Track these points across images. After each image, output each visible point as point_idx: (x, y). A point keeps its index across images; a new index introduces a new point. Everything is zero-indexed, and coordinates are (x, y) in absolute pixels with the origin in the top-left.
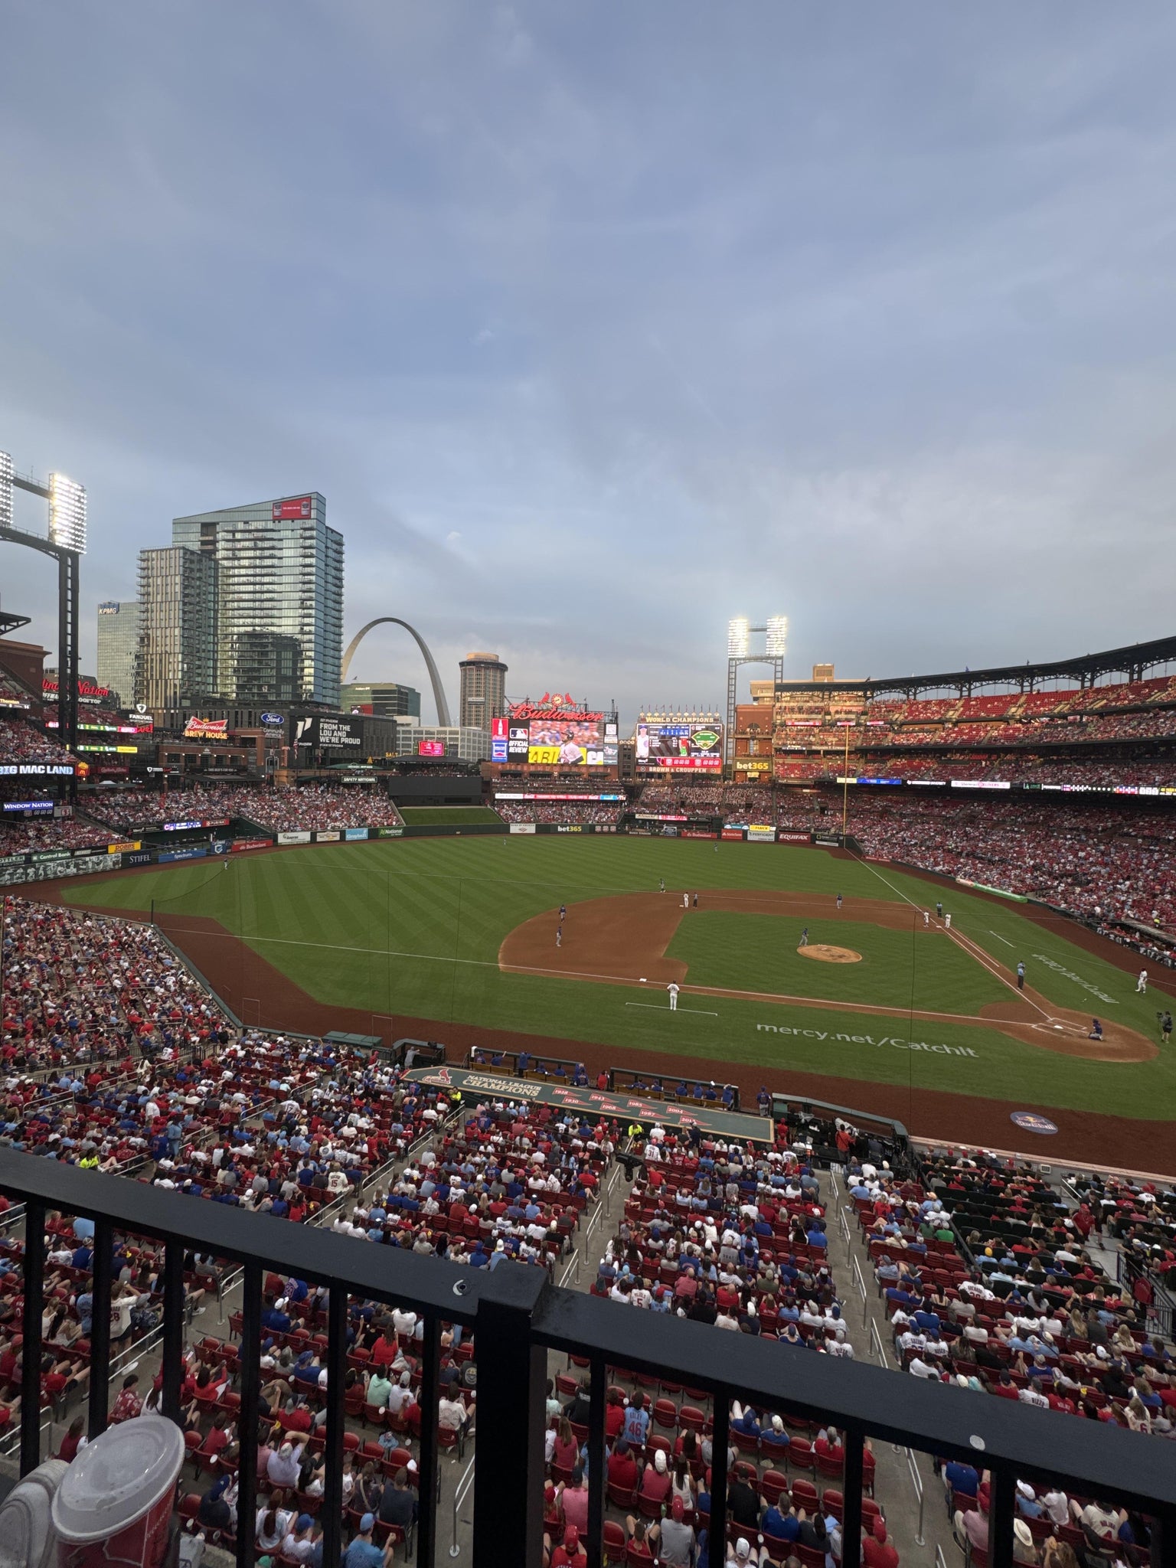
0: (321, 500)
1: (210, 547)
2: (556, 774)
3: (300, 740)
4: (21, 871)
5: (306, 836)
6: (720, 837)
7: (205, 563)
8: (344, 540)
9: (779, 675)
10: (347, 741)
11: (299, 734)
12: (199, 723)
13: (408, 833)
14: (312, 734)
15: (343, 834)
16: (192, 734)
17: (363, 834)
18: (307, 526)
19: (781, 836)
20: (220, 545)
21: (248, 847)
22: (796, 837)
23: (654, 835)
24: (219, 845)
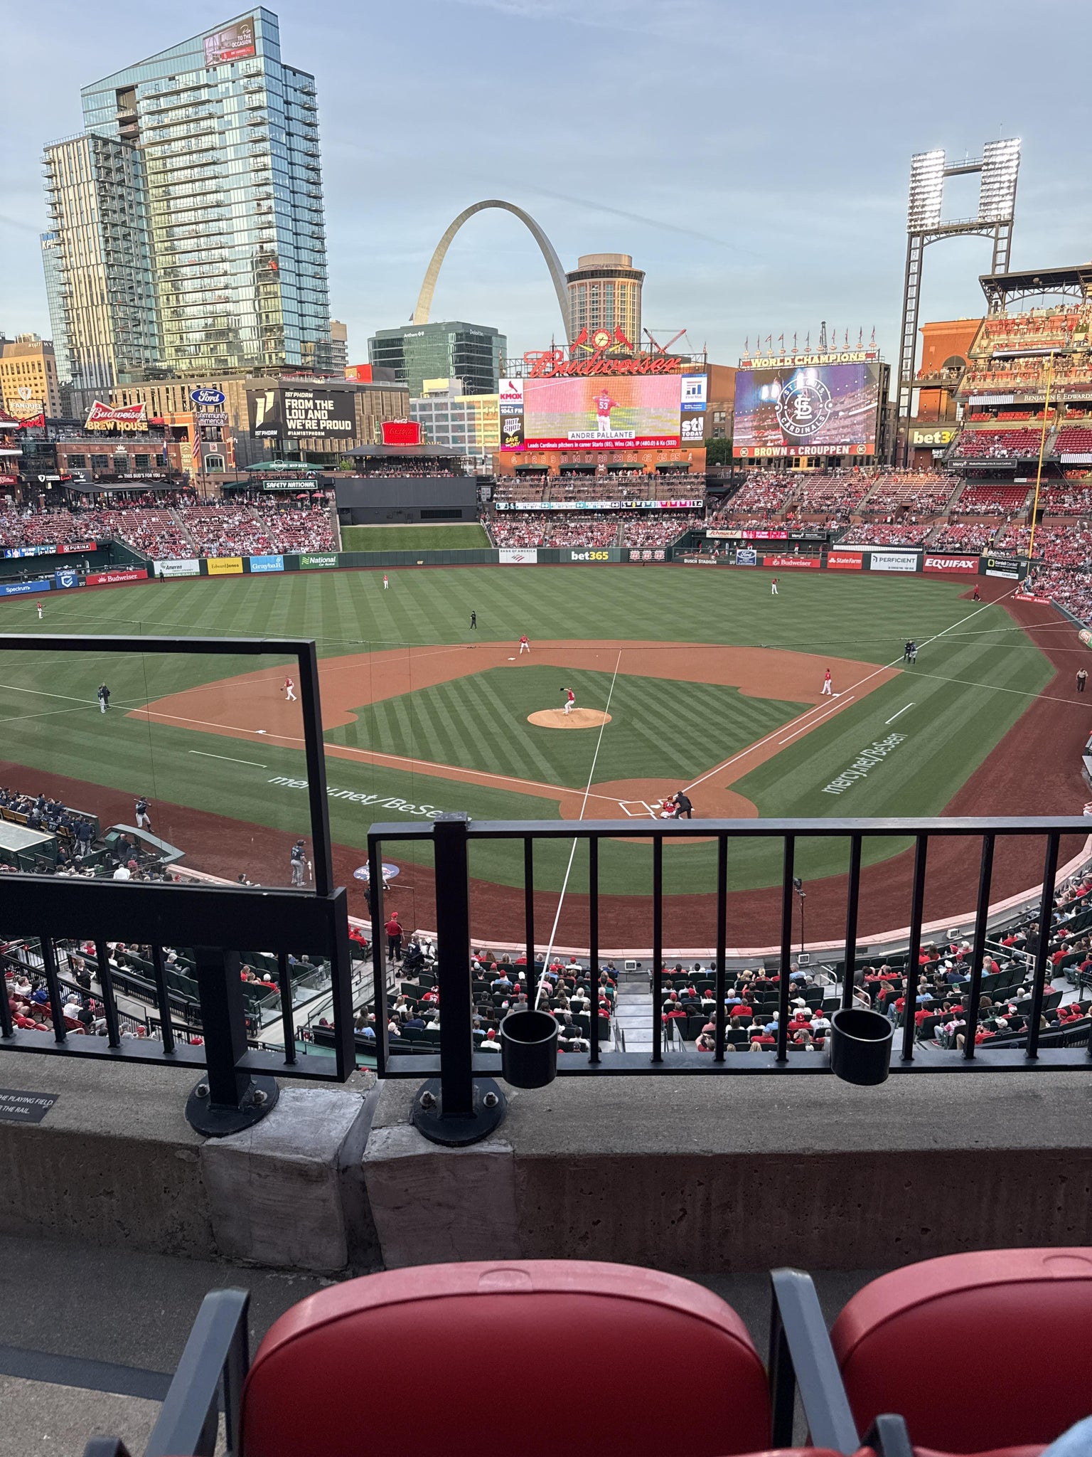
0: (270, 20)
1: (130, 128)
2: (602, 468)
3: (261, 428)
5: (192, 566)
6: (824, 567)
7: (127, 154)
8: (318, 85)
9: (1001, 258)
10: (331, 425)
11: (260, 419)
12: (105, 410)
13: (346, 563)
14: (277, 419)
15: (246, 563)
16: (96, 426)
17: (278, 564)
18: (253, 71)
19: (928, 562)
20: (145, 122)
21: (110, 579)
22: (953, 563)
23: (722, 564)
24: (66, 576)
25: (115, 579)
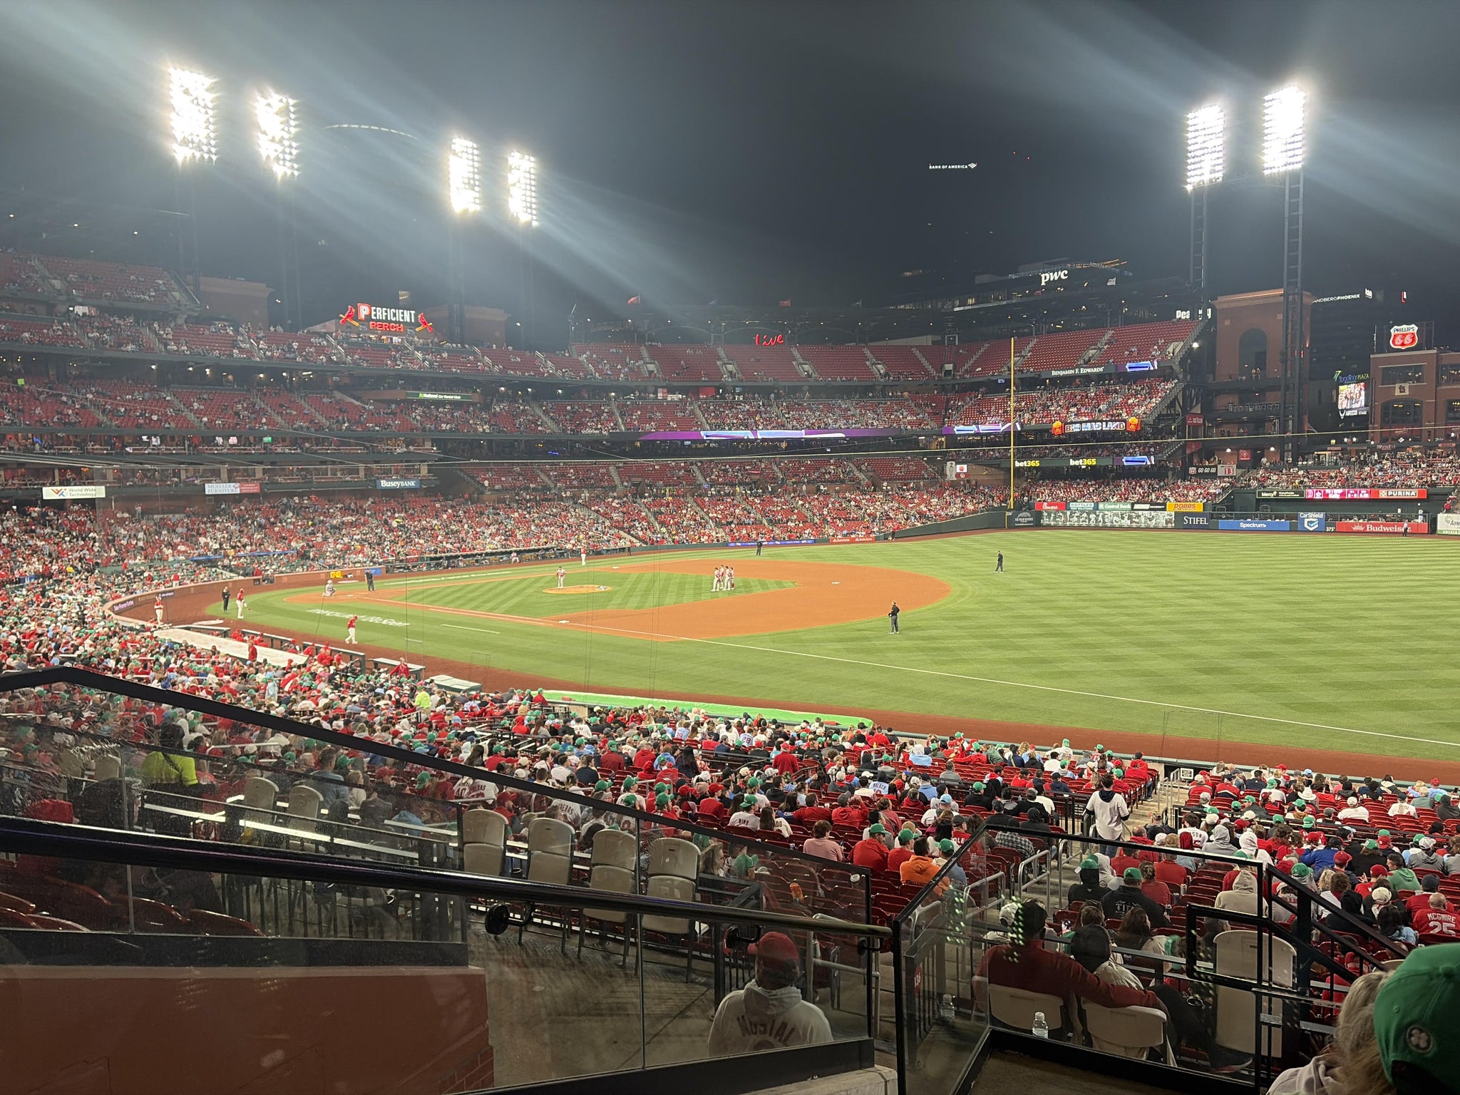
4: (1085, 515)
24: (1311, 519)
25: (1377, 529)
